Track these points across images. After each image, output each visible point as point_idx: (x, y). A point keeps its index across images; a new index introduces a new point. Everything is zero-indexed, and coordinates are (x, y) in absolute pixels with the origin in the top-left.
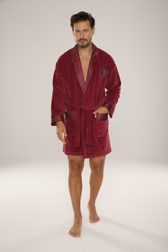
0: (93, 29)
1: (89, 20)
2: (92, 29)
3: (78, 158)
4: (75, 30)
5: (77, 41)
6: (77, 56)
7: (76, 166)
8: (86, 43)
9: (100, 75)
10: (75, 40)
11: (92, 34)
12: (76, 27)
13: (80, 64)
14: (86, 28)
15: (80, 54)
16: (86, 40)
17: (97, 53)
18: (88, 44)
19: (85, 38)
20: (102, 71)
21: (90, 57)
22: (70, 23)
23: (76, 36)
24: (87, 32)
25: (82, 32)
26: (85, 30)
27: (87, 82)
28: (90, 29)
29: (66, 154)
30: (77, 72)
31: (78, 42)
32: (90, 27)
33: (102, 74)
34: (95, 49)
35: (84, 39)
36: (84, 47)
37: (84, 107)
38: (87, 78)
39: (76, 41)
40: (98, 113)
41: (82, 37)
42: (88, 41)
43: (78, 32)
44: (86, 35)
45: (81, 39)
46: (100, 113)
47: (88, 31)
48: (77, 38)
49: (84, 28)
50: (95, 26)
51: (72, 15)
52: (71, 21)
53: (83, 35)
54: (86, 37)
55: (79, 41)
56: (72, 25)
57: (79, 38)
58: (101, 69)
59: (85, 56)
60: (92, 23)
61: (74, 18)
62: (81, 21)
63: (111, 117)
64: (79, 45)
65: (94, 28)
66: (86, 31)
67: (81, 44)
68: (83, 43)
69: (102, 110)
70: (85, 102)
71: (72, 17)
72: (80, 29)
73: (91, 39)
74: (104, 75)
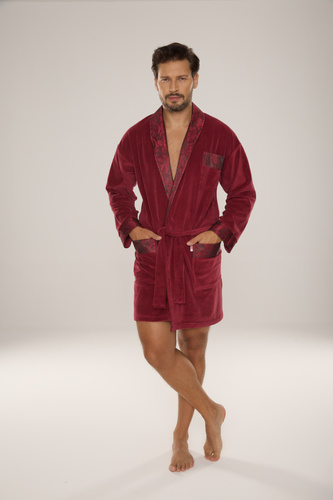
0: (195, 77)
1: (189, 60)
2: (193, 77)
4: (161, 77)
5: (163, 98)
6: (161, 128)
8: (180, 102)
9: (204, 165)
11: (194, 87)
12: (163, 71)
13: (165, 145)
14: (183, 73)
15: (167, 124)
16: (182, 96)
17: (200, 123)
18: (185, 105)
19: (180, 92)
20: (209, 157)
21: (185, 131)
22: (151, 63)
23: (162, 88)
24: (183, 81)
25: (174, 80)
26: (180, 78)
27: (178, 180)
28: (190, 76)
31: (164, 101)
32: (190, 72)
33: (208, 163)
34: (196, 113)
35: (177, 94)
36: (176, 110)
37: (171, 229)
38: (178, 172)
40: (198, 243)
41: (174, 90)
42: (185, 98)
44: (182, 88)
45: (172, 94)
47: (185, 79)
48: (164, 92)
49: (177, 74)
50: (199, 72)
53: (177, 86)
54: (182, 91)
55: (166, 97)
56: (155, 68)
57: (167, 92)
58: (206, 153)
59: (177, 129)
60: (194, 64)
62: (173, 61)
63: (228, 250)
64: (166, 105)
65: (197, 76)
66: (182, 79)
67: (170, 103)
68: (174, 102)
69: (208, 237)
70: (172, 219)
71: (156, 51)
72: (170, 75)
73: (190, 96)
74: (212, 166)
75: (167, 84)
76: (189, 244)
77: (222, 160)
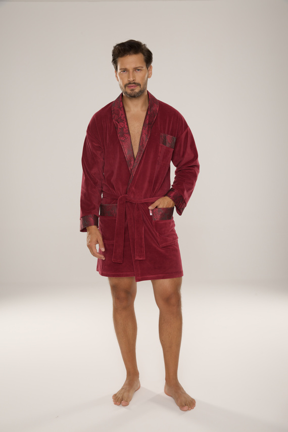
0: (149, 69)
1: (143, 54)
2: (147, 68)
3: (124, 281)
4: (120, 69)
6: (121, 112)
7: (122, 295)
8: (137, 90)
9: (161, 144)
10: (120, 85)
11: (148, 77)
12: (122, 64)
13: (126, 126)
14: (138, 65)
15: (127, 109)
16: (139, 85)
17: (156, 108)
18: (142, 92)
20: (165, 138)
21: (144, 114)
22: (111, 58)
23: (121, 78)
24: (139, 72)
25: (131, 71)
26: (136, 69)
27: (139, 156)
28: (145, 68)
29: (102, 274)
30: (122, 139)
31: (124, 89)
32: (145, 64)
33: (164, 143)
34: (151, 99)
35: (134, 83)
36: (133, 97)
38: (140, 150)
39: (121, 88)
40: (156, 207)
41: (131, 79)
42: (142, 86)
43: (124, 71)
44: (138, 77)
46: (161, 206)
47: (141, 70)
48: (123, 82)
49: (134, 66)
50: (152, 64)
51: (115, 45)
53: (134, 77)
54: (138, 80)
55: (126, 86)
56: (115, 62)
57: (126, 81)
58: (162, 134)
59: (136, 114)
60: (148, 58)
61: (119, 49)
62: (130, 55)
63: (180, 213)
64: (126, 93)
65: (151, 67)
66: (139, 70)
67: (129, 91)
68: (132, 90)
70: (133, 188)
71: (115, 47)
72: (128, 67)
73: (146, 84)
74: (168, 145)
75: (125, 75)
77: (175, 140)
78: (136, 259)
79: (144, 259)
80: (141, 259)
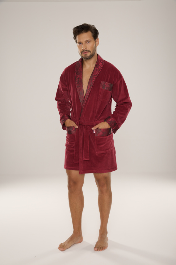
0: (96, 40)
1: (92, 31)
2: (95, 40)
4: (78, 42)
5: (80, 54)
8: (89, 54)
9: (101, 88)
12: (79, 39)
14: (88, 39)
15: (84, 66)
16: (89, 51)
17: (101, 65)
18: (92, 56)
19: (88, 49)
20: (104, 84)
22: (73, 36)
23: (79, 48)
24: (89, 43)
25: (84, 43)
26: (87, 42)
28: (93, 40)
32: (92, 38)
33: (103, 87)
34: (99, 60)
35: (86, 51)
37: (83, 121)
41: (84, 49)
42: (91, 52)
43: (80, 44)
44: (89, 47)
45: (83, 51)
48: (80, 50)
49: (86, 39)
51: (74, 28)
52: (74, 34)
56: (75, 38)
58: (102, 82)
60: (95, 34)
65: (98, 40)
66: (89, 42)
67: (83, 55)
68: (86, 55)
72: (82, 41)
73: (95, 50)
74: (106, 89)
75: (81, 46)
76: (93, 129)
77: (111, 86)
78: (84, 159)
79: (89, 160)
80: (87, 160)
